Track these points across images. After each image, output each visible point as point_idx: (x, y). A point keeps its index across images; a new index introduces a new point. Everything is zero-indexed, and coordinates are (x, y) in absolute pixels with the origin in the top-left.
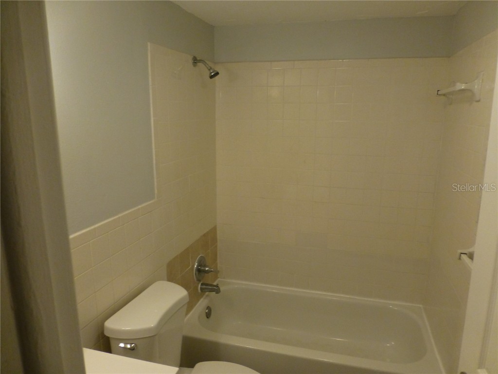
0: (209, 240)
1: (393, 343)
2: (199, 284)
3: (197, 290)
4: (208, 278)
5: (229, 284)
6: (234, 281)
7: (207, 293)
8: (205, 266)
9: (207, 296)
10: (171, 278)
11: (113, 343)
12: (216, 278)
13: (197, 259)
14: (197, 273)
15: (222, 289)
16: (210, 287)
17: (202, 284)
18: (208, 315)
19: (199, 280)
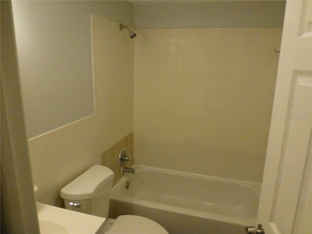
0: (129, 140)
1: (242, 207)
2: (121, 168)
3: (121, 171)
4: (128, 164)
5: (141, 168)
6: (144, 166)
7: (127, 174)
8: (126, 157)
9: (127, 175)
10: (104, 163)
11: (66, 202)
12: (133, 164)
13: (121, 152)
14: (121, 161)
15: (136, 171)
16: (128, 170)
17: (124, 168)
18: (127, 187)
19: (122, 165)
